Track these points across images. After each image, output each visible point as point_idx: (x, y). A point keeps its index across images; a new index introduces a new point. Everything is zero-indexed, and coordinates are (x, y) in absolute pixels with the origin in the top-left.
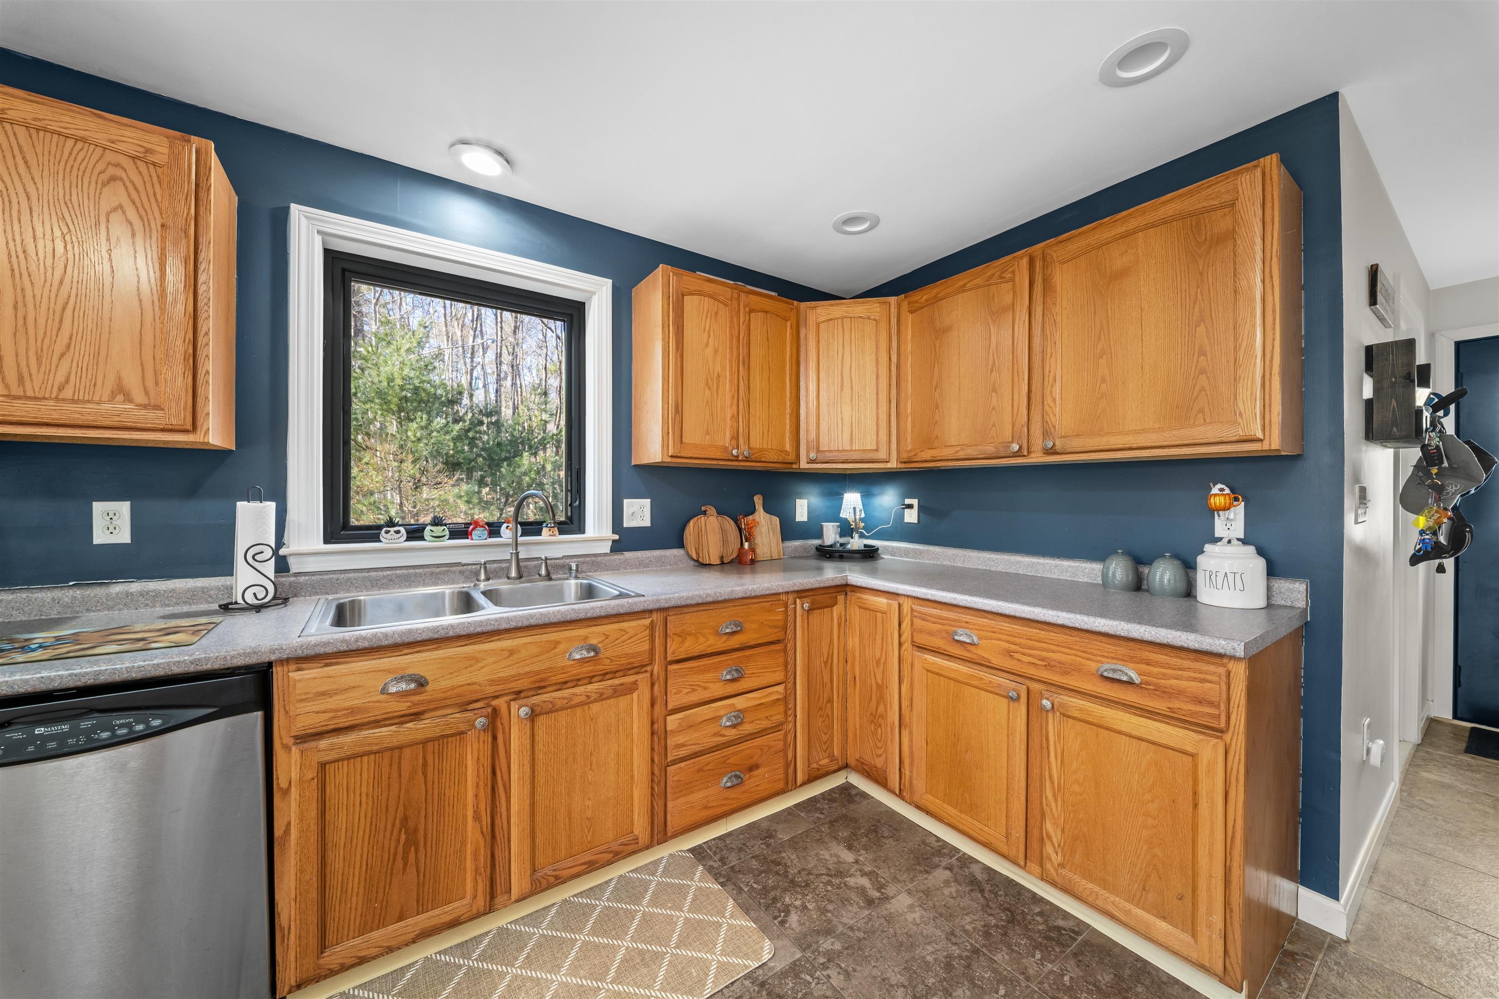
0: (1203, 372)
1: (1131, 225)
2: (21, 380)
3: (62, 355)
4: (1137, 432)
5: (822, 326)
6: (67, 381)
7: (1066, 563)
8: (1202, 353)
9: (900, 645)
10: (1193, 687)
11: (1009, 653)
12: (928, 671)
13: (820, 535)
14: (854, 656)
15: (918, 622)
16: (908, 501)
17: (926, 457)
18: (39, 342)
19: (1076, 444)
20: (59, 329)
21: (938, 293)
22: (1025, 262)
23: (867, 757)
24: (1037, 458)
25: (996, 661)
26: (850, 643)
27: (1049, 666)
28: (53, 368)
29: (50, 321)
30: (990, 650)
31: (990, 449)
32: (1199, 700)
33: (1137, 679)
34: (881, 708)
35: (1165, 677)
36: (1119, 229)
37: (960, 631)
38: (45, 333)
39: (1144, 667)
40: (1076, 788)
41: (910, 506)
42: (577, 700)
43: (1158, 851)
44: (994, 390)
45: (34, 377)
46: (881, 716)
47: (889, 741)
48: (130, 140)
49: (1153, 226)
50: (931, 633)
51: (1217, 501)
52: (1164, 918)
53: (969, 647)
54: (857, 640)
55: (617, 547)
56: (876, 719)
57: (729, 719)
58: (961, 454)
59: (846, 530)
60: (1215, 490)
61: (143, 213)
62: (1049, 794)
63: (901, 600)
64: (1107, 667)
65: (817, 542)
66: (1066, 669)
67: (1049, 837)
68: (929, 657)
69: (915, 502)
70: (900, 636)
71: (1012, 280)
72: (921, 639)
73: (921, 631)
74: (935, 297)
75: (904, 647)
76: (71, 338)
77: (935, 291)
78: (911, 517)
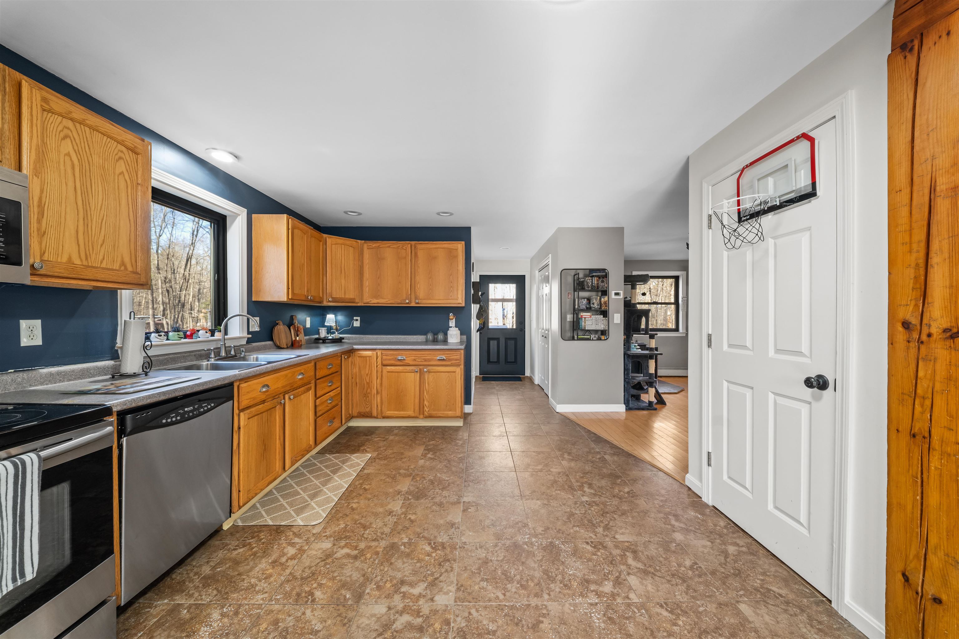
0: (451, 287)
1: (437, 246)
2: (87, 259)
3: (102, 245)
4: (439, 300)
5: (333, 246)
6: (104, 259)
7: (415, 337)
8: (451, 283)
9: (377, 366)
10: (455, 357)
11: (415, 360)
12: (388, 372)
13: (318, 333)
14: (356, 375)
15: (384, 357)
16: (355, 318)
17: (374, 302)
18: (93, 238)
19: (424, 301)
20: (100, 233)
21: (380, 245)
22: (409, 245)
23: (362, 410)
24: (413, 304)
25: (411, 363)
26: (355, 371)
27: (425, 360)
28: (98, 252)
29: (97, 228)
30: (409, 360)
31: (399, 301)
32: (456, 360)
33: (445, 358)
34: (369, 390)
35: (451, 356)
36: (434, 246)
37: (400, 357)
38: (95, 234)
39: (446, 355)
40: (432, 389)
41: (357, 320)
42: (300, 393)
43: (449, 396)
44: (400, 282)
45: (91, 256)
46: (369, 393)
47: (373, 401)
48: (129, 141)
49: (442, 248)
50: (390, 360)
51: (451, 317)
52: (450, 411)
53: (404, 361)
54: (357, 369)
55: (249, 341)
56: (366, 395)
57: (330, 400)
58: (388, 302)
59: (330, 330)
60: (451, 315)
61: (131, 177)
62: (425, 394)
63: (377, 351)
64: (438, 358)
65: (317, 336)
66: (429, 360)
67: (426, 405)
68: (389, 368)
69: (359, 318)
70: (377, 363)
71: (406, 250)
72: (385, 363)
73: (386, 360)
74: (379, 246)
75: (378, 367)
76: (104, 237)
77: (378, 245)
78: (357, 324)
